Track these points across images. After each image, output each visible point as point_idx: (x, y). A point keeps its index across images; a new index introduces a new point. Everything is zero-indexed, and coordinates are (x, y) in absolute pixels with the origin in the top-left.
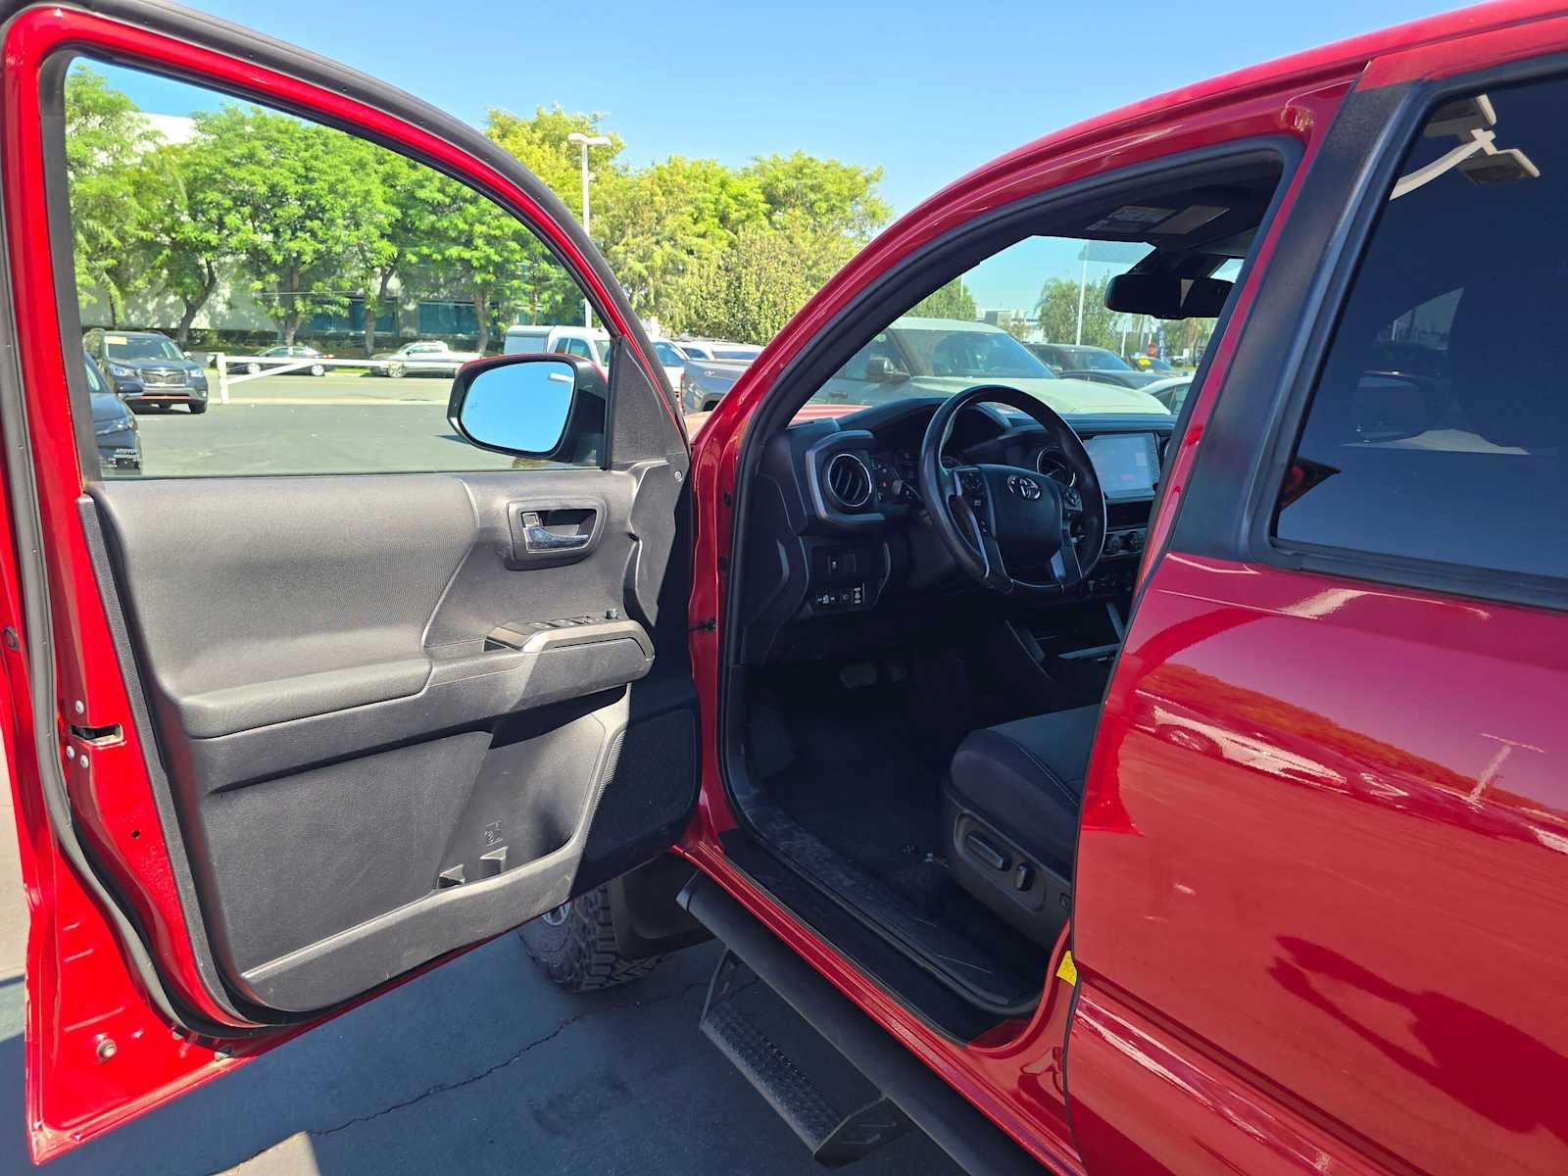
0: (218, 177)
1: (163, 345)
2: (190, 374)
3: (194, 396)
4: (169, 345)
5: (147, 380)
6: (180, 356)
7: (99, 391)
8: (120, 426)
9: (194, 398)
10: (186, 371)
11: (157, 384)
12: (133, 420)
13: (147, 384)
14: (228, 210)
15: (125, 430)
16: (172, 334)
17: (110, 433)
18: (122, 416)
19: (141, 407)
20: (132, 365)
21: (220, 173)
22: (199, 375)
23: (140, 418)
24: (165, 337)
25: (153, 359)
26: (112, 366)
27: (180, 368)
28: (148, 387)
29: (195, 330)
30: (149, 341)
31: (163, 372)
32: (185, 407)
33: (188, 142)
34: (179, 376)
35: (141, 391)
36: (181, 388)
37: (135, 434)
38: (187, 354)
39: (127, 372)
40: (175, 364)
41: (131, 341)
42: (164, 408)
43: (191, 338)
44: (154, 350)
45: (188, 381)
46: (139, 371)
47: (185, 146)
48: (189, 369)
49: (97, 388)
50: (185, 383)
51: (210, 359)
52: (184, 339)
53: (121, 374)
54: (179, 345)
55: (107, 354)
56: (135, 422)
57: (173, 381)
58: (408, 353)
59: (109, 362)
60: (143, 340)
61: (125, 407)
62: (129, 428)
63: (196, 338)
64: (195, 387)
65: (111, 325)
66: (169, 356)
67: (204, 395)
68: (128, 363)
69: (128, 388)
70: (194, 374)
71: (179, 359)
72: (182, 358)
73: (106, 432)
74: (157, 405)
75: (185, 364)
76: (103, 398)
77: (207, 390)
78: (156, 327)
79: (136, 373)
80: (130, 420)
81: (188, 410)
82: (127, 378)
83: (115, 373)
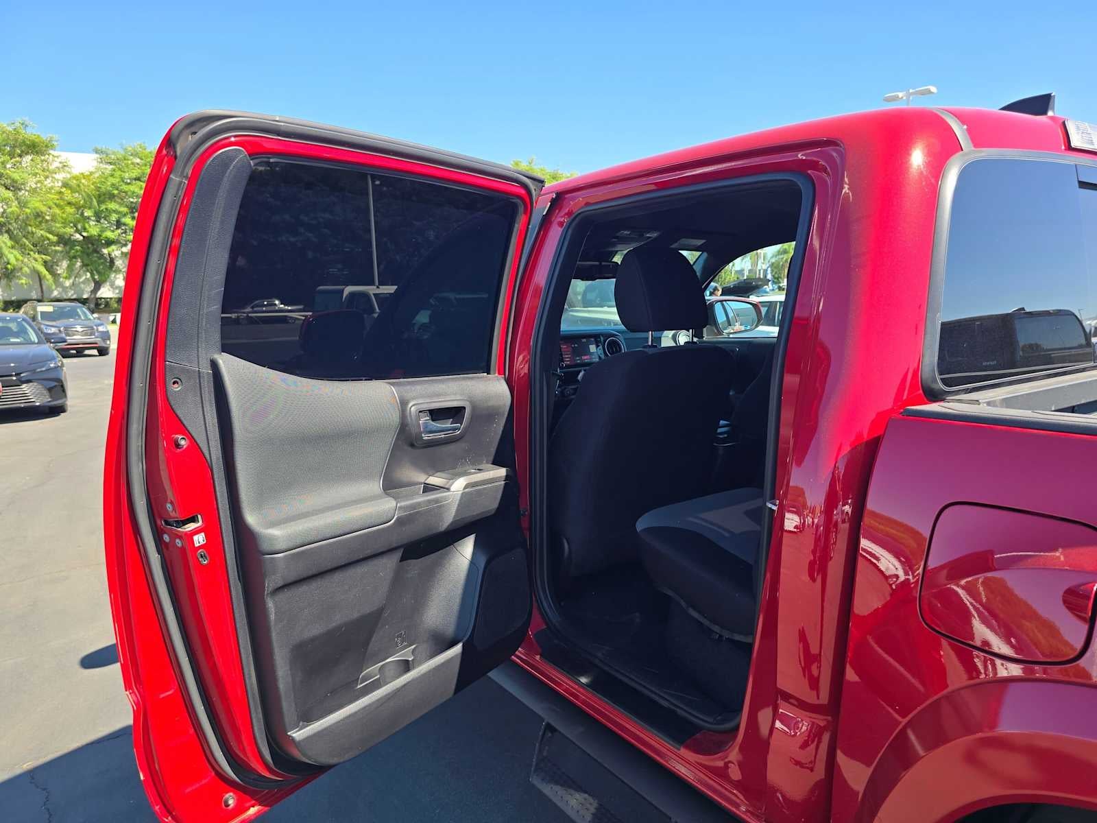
0: (116, 192)
1: (78, 310)
2: (97, 330)
3: (101, 344)
4: (82, 310)
5: (68, 335)
6: (91, 317)
7: (38, 343)
8: (52, 365)
9: (100, 345)
10: (95, 327)
11: (75, 337)
12: (61, 361)
13: (68, 338)
14: (125, 215)
15: (55, 368)
16: (84, 302)
17: (46, 370)
18: (53, 358)
19: (65, 353)
20: (58, 325)
21: (117, 189)
22: (105, 330)
23: (65, 361)
24: (80, 305)
25: (72, 320)
26: (42, 326)
27: (90, 325)
28: (70, 339)
29: (101, 298)
30: (68, 308)
31: (79, 328)
32: (95, 352)
33: (93, 170)
34: (90, 331)
35: (65, 342)
36: (92, 339)
37: (63, 370)
38: (96, 315)
39: (53, 330)
40: (87, 323)
41: (56, 309)
42: (80, 353)
43: (97, 305)
44: (73, 314)
45: (96, 334)
46: (62, 329)
47: (91, 173)
48: (98, 325)
49: (36, 341)
50: (94, 335)
51: (111, 318)
52: (92, 306)
53: (49, 332)
54: (89, 309)
55: (39, 318)
56: (62, 364)
57: (86, 334)
58: (253, 308)
59: (41, 324)
60: (65, 307)
61: (55, 353)
62: (58, 366)
63: (100, 305)
64: (101, 338)
65: (40, 298)
66: (83, 318)
67: (108, 342)
68: (54, 323)
69: (57, 340)
70: (101, 329)
71: (90, 319)
72: (92, 318)
73: (44, 369)
74: (75, 352)
75: (93, 322)
76: (39, 348)
77: (109, 339)
78: (72, 298)
79: (60, 331)
80: (59, 361)
81: (97, 354)
82: (53, 334)
83: (45, 331)
